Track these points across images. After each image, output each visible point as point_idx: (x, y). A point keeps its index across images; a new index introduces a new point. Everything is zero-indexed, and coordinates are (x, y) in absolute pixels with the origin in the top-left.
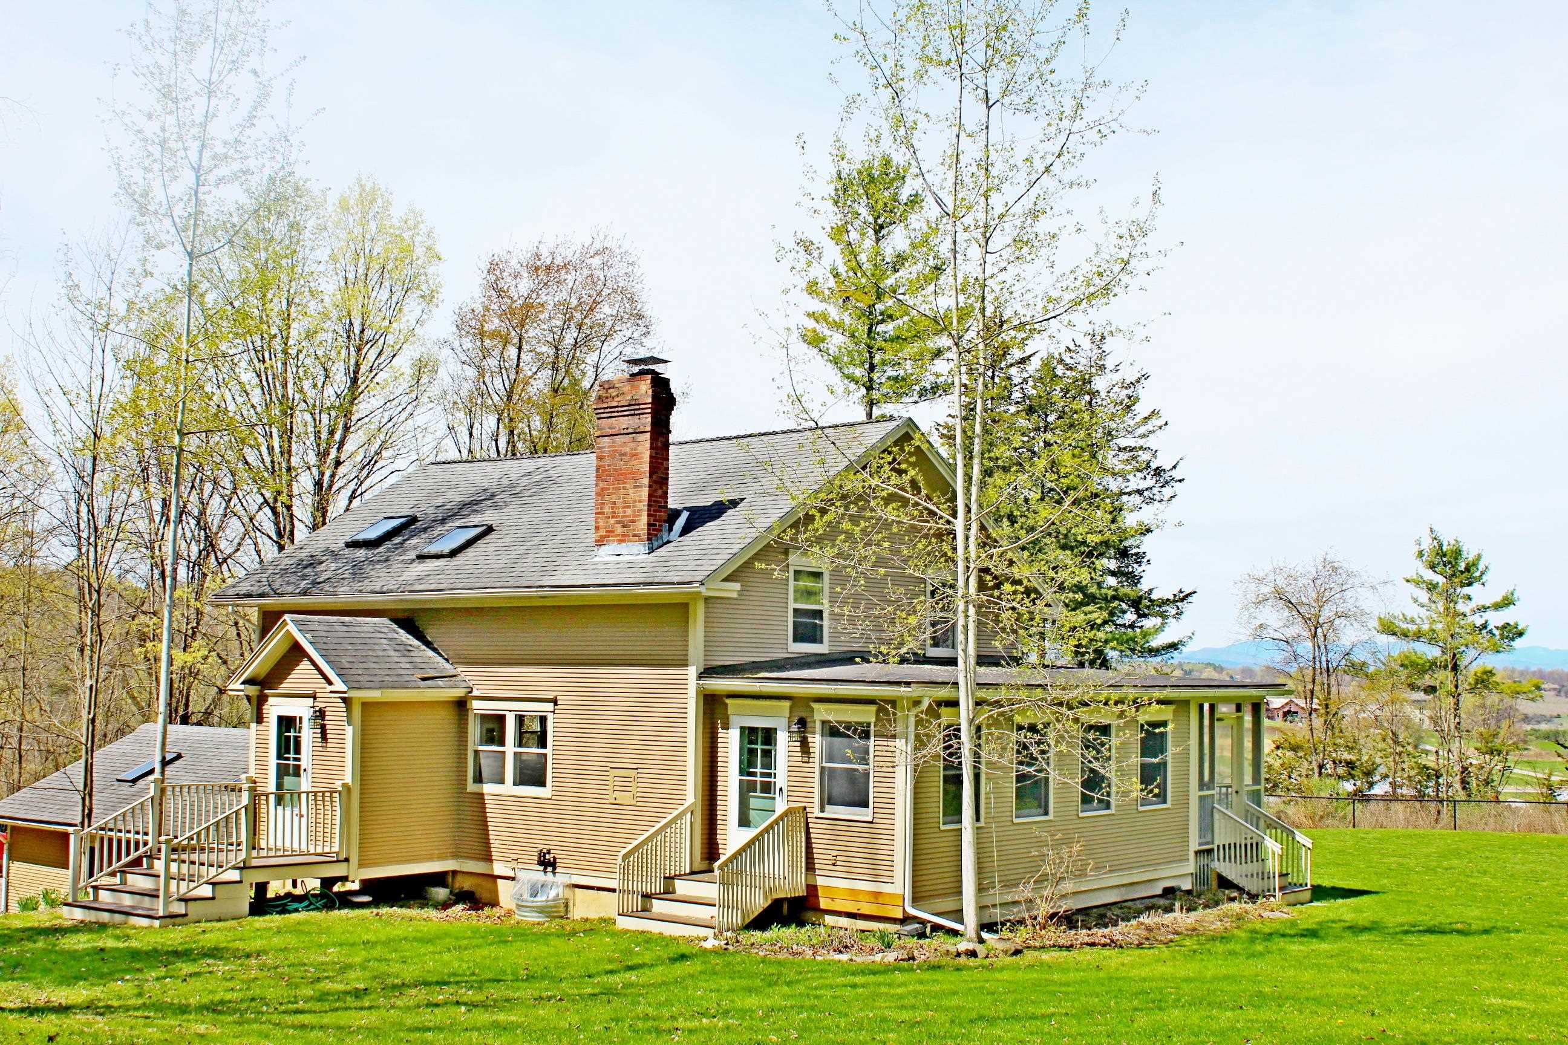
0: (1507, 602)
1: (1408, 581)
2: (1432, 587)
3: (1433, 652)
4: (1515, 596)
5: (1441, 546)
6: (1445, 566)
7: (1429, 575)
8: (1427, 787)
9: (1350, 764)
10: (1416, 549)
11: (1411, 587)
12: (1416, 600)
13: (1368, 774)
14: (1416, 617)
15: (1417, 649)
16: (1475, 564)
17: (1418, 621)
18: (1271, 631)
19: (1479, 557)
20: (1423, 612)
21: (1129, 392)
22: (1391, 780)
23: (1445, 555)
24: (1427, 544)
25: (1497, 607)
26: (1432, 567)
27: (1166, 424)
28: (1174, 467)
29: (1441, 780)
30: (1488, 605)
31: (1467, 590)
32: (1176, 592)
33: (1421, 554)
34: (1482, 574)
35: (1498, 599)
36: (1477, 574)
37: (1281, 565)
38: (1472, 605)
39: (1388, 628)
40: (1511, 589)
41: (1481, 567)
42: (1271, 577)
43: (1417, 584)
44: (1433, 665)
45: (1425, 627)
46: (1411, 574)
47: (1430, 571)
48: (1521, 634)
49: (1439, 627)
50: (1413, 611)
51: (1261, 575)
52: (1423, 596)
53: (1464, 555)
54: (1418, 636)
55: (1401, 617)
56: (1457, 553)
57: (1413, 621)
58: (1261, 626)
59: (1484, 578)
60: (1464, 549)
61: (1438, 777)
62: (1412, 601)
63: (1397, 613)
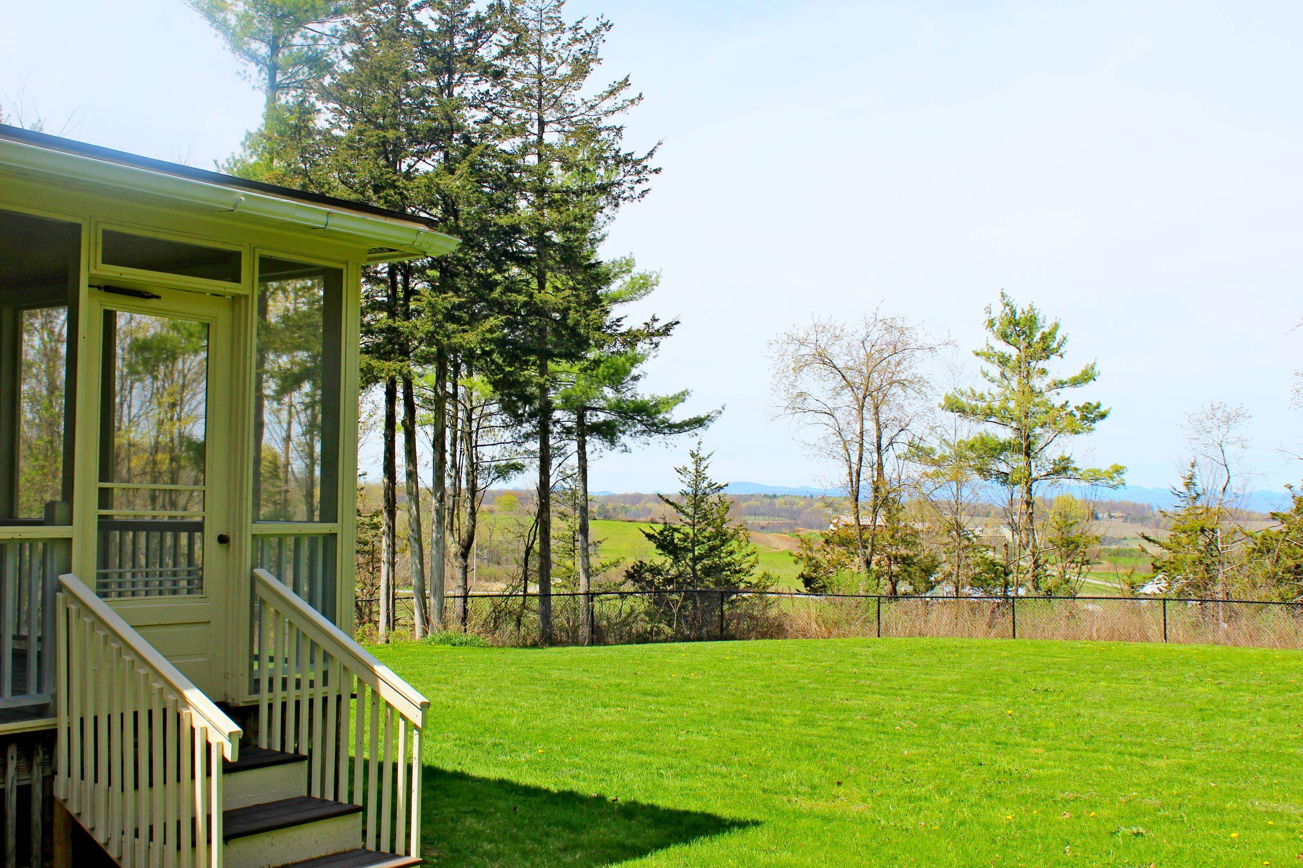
0: (1086, 377)
1: (977, 354)
2: (1004, 361)
3: (1005, 434)
4: (1096, 369)
5: (1014, 313)
6: (1019, 336)
7: (1001, 347)
8: (995, 587)
9: (906, 561)
10: (986, 317)
11: (981, 361)
12: (985, 375)
13: (928, 571)
14: (986, 393)
15: (989, 431)
16: (1052, 334)
17: (988, 399)
18: (813, 402)
19: (1056, 327)
20: (996, 390)
21: (586, 47)
22: (954, 578)
23: (1018, 324)
24: (998, 311)
25: (1076, 382)
26: (1005, 337)
27: (640, 97)
28: (651, 154)
29: (1010, 577)
30: (1065, 380)
31: (1041, 364)
32: (648, 321)
33: (991, 323)
34: (1060, 345)
35: (1077, 373)
36: (1055, 345)
37: (824, 321)
38: (1048, 380)
39: (956, 407)
40: (1091, 363)
41: (1059, 336)
42: (813, 338)
43: (988, 358)
44: (1005, 447)
45: (996, 405)
46: (981, 347)
47: (1003, 343)
48: (1103, 416)
49: (1012, 405)
50: (983, 387)
51: (802, 335)
52: (995, 371)
53: (1040, 323)
54: (989, 414)
55: (969, 393)
56: (1032, 321)
57: (982, 398)
58: (801, 394)
59: (1062, 350)
60: (1040, 317)
61: (1006, 574)
62: (981, 376)
63: (965, 388)
